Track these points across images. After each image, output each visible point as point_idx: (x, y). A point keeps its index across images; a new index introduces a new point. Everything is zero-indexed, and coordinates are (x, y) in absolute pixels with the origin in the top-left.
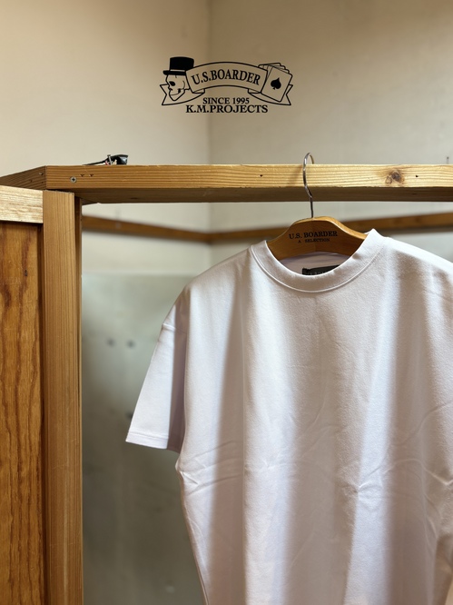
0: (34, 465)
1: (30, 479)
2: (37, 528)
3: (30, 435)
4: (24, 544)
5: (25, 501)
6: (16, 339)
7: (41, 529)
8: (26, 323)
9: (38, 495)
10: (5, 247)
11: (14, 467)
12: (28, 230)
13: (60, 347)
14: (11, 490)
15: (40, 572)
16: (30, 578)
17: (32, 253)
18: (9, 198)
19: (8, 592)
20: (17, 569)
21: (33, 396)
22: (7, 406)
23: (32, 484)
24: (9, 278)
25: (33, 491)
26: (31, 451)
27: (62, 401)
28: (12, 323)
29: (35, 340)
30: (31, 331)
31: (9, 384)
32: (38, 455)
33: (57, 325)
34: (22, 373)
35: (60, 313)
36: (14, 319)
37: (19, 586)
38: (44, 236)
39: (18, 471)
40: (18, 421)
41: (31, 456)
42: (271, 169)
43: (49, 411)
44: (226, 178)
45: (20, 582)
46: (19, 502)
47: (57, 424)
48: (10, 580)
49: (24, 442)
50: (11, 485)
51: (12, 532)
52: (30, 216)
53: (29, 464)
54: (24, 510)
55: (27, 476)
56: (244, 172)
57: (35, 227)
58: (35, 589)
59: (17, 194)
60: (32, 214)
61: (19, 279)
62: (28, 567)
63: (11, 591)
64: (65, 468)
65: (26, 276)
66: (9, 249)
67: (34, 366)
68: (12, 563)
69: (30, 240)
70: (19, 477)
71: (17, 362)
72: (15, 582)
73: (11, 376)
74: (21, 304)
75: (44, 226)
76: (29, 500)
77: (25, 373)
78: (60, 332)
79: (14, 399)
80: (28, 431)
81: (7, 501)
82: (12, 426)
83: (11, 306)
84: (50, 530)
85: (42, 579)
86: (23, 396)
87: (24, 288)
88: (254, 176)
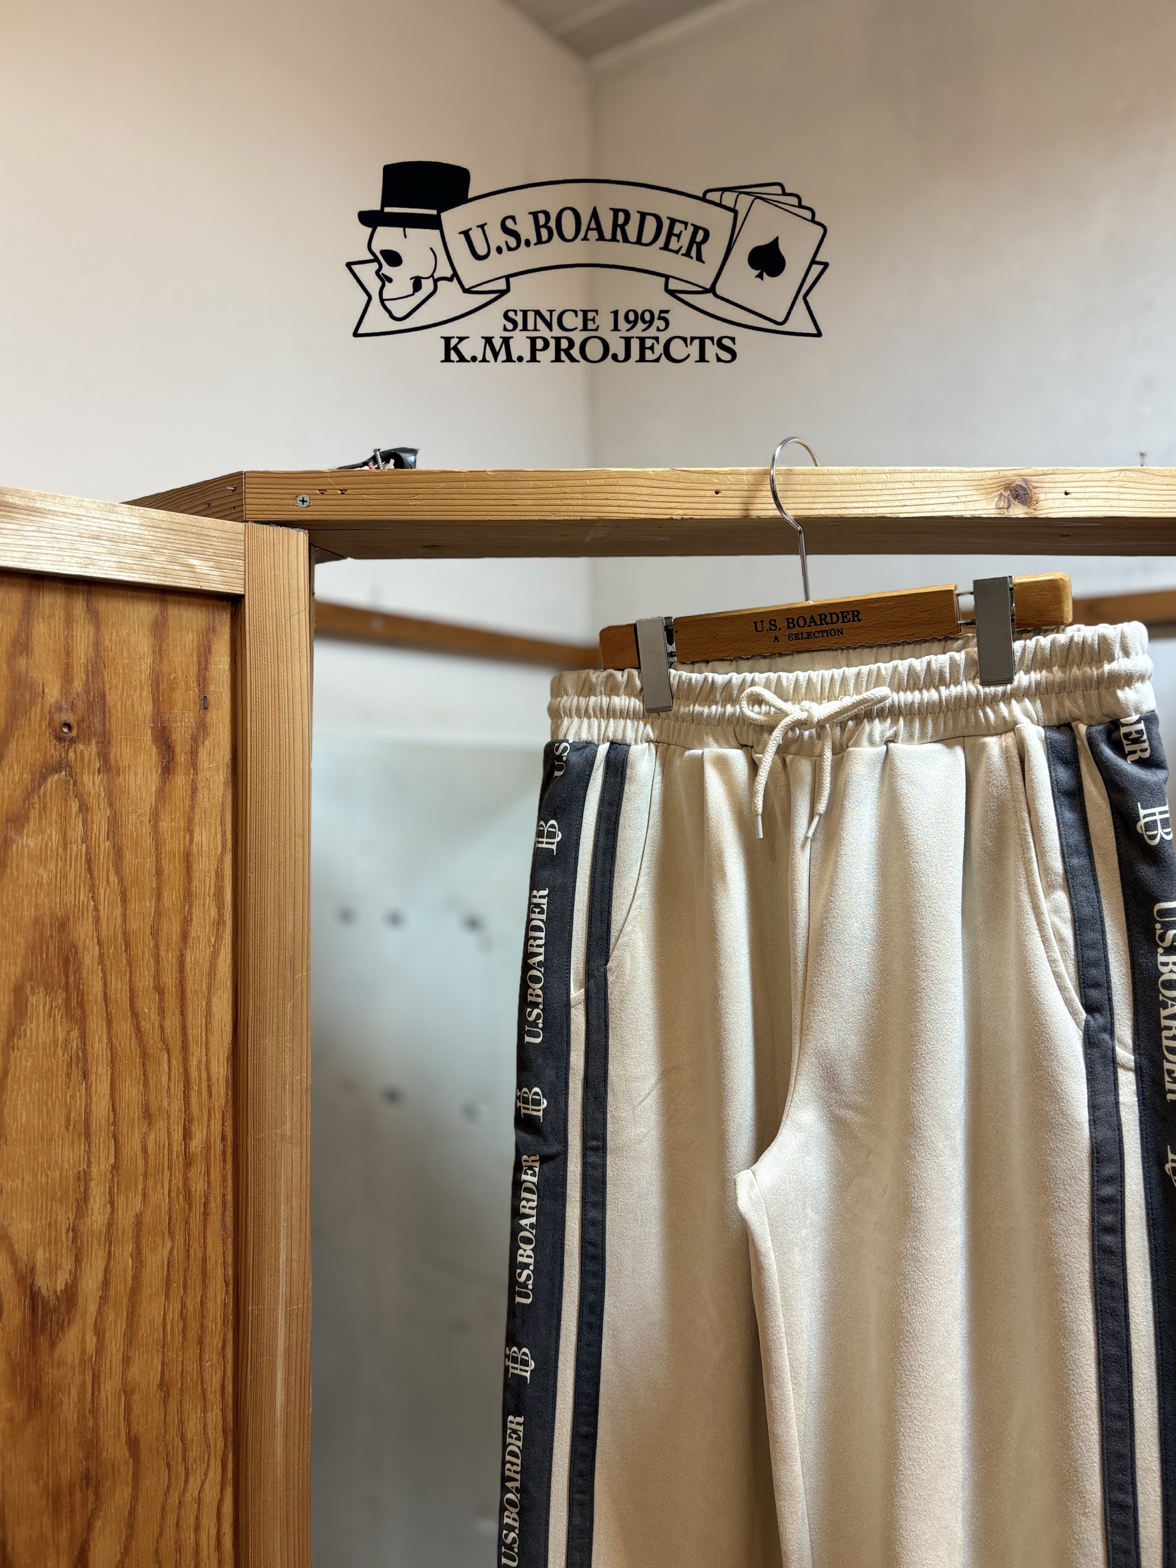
0: (216, 1127)
1: (207, 1158)
2: (220, 1270)
3: (208, 1062)
4: (192, 1305)
5: (198, 1206)
6: (182, 846)
7: (230, 1271)
8: (203, 813)
9: (224, 1196)
10: (164, 646)
11: (176, 1130)
12: (211, 609)
13: (277, 868)
14: (170, 1181)
15: (224, 1371)
16: (202, 1384)
17: (218, 659)
18: (176, 537)
19: (156, 1413)
20: (177, 1361)
21: (215, 974)
22: (164, 993)
23: (212, 1170)
24: (170, 713)
25: (213, 1185)
26: (210, 1095)
27: (278, 987)
28: (175, 812)
29: (222, 851)
30: (213, 830)
31: (168, 946)
32: (225, 1107)
33: (270, 819)
34: (194, 923)
35: (277, 793)
36: (180, 803)
37: (181, 1400)
38: (247, 623)
39: (184, 1139)
40: (184, 1028)
41: (210, 1108)
42: (740, 477)
43: (251, 1009)
44: (638, 498)
45: (182, 1390)
46: (185, 1207)
47: (267, 1038)
48: (161, 1385)
49: (197, 1076)
50: (170, 1168)
51: (168, 1274)
52: (219, 579)
53: (206, 1125)
54: (195, 1227)
55: (202, 1152)
56: (679, 485)
57: (225, 603)
58: (212, 1410)
59: (194, 530)
60: (223, 574)
61: (191, 715)
62: (200, 1358)
63: (162, 1410)
64: (283, 1136)
65: (206, 708)
66: (171, 647)
67: (219, 909)
68: (166, 1346)
69: (214, 631)
70: (185, 1153)
71: (185, 899)
72: (171, 1392)
73: (171, 928)
74: (194, 769)
75: (247, 600)
76: (206, 1205)
77: (200, 924)
78: (277, 834)
79: (176, 979)
80: (204, 1051)
81: (160, 1204)
82: (172, 1037)
83: (174, 774)
84: (251, 1274)
85: (229, 1388)
86: (195, 973)
87: (202, 735)
88: (702, 493)
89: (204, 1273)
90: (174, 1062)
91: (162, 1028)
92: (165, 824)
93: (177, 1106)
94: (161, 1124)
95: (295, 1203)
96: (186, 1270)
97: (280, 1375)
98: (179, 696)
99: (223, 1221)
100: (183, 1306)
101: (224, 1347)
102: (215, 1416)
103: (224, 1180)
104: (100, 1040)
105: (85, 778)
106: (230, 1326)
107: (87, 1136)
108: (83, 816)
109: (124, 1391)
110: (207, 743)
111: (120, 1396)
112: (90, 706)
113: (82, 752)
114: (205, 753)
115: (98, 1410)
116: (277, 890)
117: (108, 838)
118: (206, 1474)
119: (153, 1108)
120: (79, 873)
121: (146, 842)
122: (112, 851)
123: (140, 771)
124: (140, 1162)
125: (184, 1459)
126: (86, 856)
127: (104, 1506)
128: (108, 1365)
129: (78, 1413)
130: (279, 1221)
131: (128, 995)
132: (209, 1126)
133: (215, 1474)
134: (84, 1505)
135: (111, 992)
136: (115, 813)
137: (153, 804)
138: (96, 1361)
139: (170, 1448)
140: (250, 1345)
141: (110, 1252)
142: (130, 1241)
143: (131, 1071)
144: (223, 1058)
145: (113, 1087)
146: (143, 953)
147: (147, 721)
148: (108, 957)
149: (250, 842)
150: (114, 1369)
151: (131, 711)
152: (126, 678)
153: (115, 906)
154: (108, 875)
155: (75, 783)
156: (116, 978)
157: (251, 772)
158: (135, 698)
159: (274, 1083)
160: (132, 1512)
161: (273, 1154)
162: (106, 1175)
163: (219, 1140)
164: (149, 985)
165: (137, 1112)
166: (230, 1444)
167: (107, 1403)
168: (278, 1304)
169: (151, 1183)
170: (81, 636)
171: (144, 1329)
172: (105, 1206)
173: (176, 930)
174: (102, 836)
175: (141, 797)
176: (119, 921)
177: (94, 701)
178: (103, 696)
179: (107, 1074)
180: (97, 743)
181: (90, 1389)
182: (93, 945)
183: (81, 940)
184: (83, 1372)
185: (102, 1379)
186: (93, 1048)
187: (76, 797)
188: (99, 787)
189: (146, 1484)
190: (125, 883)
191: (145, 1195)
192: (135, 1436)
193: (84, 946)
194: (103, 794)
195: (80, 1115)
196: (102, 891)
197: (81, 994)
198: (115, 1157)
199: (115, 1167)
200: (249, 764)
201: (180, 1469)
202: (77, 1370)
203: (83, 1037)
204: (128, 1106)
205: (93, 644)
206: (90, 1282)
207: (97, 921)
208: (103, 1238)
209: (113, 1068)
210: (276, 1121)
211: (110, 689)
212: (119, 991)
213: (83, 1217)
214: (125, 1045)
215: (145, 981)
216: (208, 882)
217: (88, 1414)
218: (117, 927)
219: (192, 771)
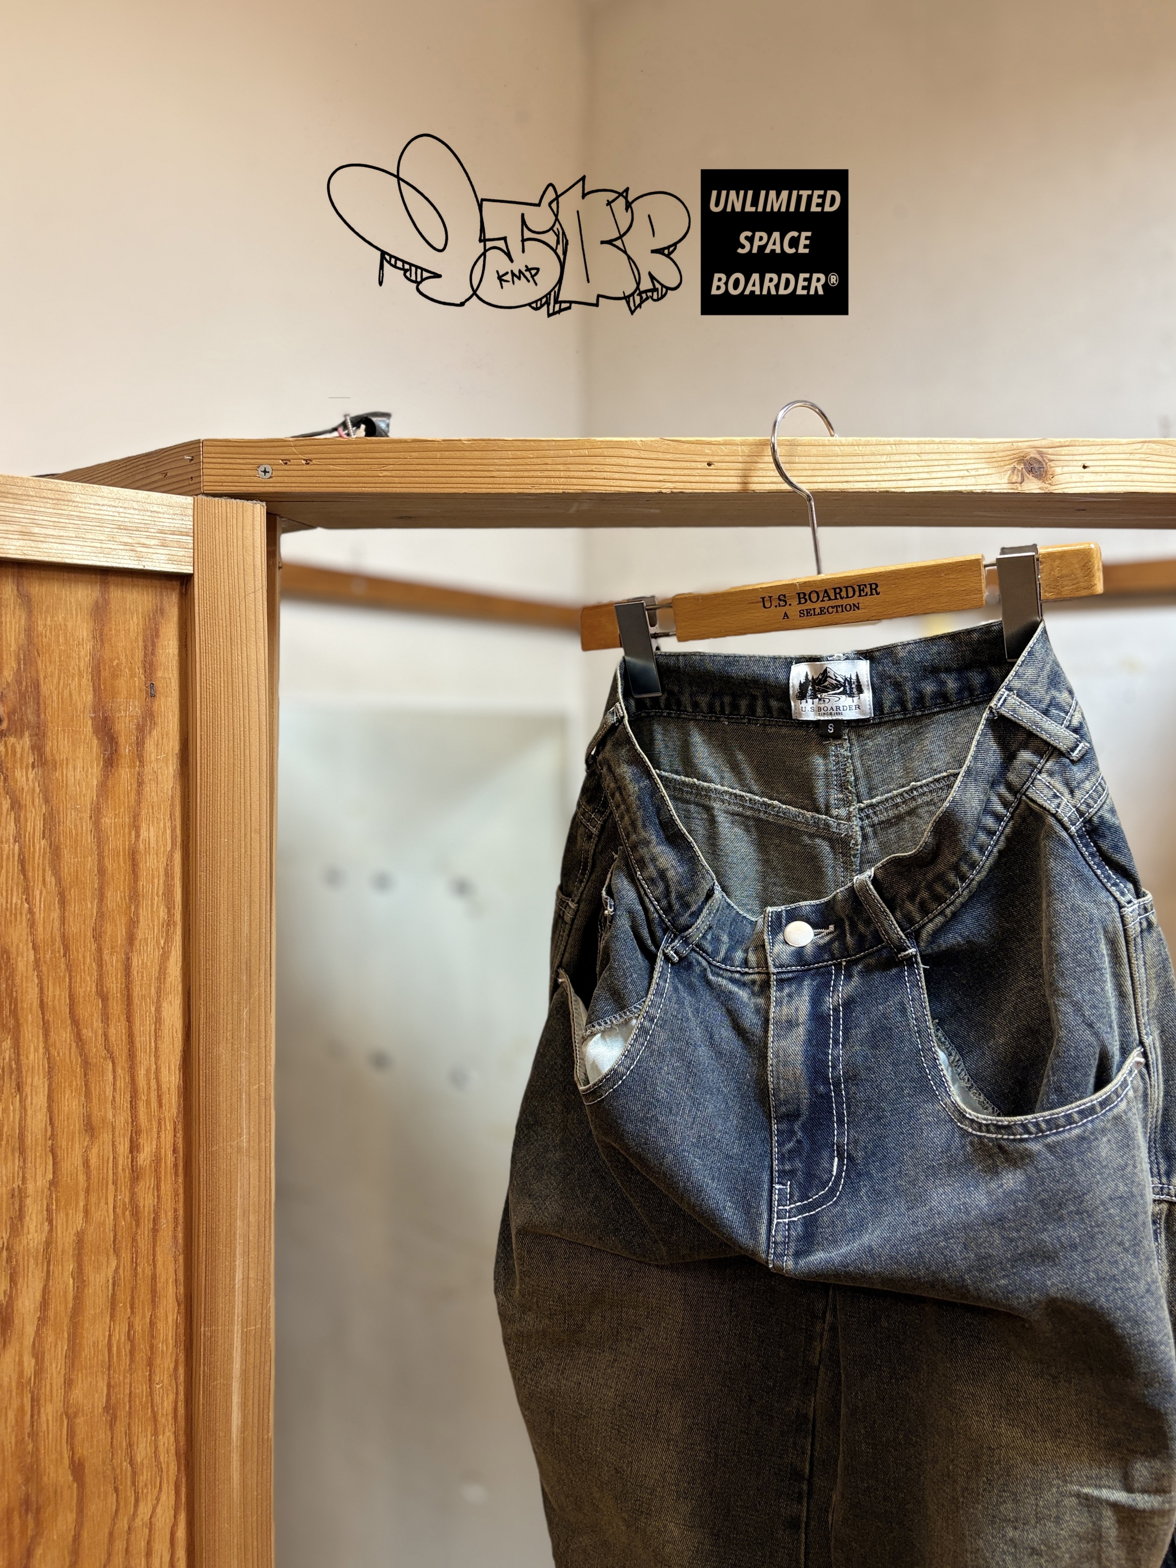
0: (167, 1138)
2: (171, 1289)
3: (157, 1070)
4: (140, 1325)
5: (146, 1222)
6: (127, 843)
7: (182, 1289)
8: (150, 808)
9: (176, 1210)
10: (106, 629)
11: (122, 1143)
12: (159, 589)
13: (231, 866)
14: (115, 1196)
15: (177, 1393)
16: (152, 1406)
17: (166, 643)
18: (116, 514)
19: (102, 1435)
20: (124, 1383)
21: (164, 978)
22: (108, 999)
23: (162, 1184)
24: (113, 702)
25: (164, 1200)
26: (160, 1105)
27: (232, 992)
28: (120, 808)
29: (172, 848)
30: (162, 825)
31: (112, 948)
32: (177, 1117)
33: (222, 814)
34: (142, 923)
35: (231, 785)
36: (124, 797)
37: (129, 1424)
38: (196, 605)
39: (131, 1152)
40: (131, 1036)
41: (160, 1119)
42: (734, 448)
43: (202, 1016)
44: (624, 469)
45: (130, 1413)
46: (131, 1224)
47: (221, 1046)
48: (107, 1408)
49: (145, 1086)
50: (115, 1183)
51: (114, 1294)
52: (163, 557)
53: (155, 1135)
54: (144, 1243)
55: (150, 1166)
56: (669, 456)
57: (175, 583)
58: (164, 1433)
59: (135, 505)
60: (168, 552)
61: (137, 703)
62: (150, 1380)
63: (109, 1433)
64: (239, 1150)
65: (153, 696)
66: (113, 632)
67: (169, 911)
68: (112, 1369)
69: (162, 613)
70: (132, 1166)
71: (130, 899)
72: (118, 1413)
73: (117, 931)
74: (140, 762)
75: (196, 580)
76: (156, 1221)
77: (149, 925)
78: (230, 829)
79: (121, 984)
80: (153, 1059)
81: (105, 1221)
82: (118, 1045)
83: (118, 766)
84: (203, 1294)
85: (181, 1411)
86: (143, 977)
87: (149, 724)
88: (693, 465)
89: (154, 1291)
90: (119, 1071)
91: (106, 1035)
92: (107, 821)
93: (122, 1119)
94: (106, 1137)
95: (253, 1219)
96: (133, 1289)
97: (236, 1399)
98: (122, 684)
99: (175, 1237)
100: (131, 1326)
101: (176, 1369)
102: (167, 1440)
103: (177, 1195)
104: (36, 1050)
105: (18, 774)
106: (182, 1347)
107: (22, 1151)
108: (15, 814)
109: (67, 1415)
110: (154, 732)
111: (62, 1422)
112: (23, 696)
113: (13, 746)
114: (152, 743)
115: (37, 1435)
116: (231, 889)
117: (44, 837)
118: (158, 1499)
119: (95, 1121)
120: (10, 874)
121: (87, 840)
122: (48, 850)
123: (79, 764)
124: (82, 1178)
125: (133, 1483)
126: (19, 855)
127: (46, 1532)
128: (48, 1388)
129: (16, 1437)
130: (235, 1239)
131: (68, 1001)
132: (159, 1137)
133: (168, 1498)
134: (23, 1532)
135: (49, 1000)
136: (52, 809)
137: (95, 798)
138: (35, 1383)
139: (118, 1471)
140: (202, 1368)
141: (48, 1271)
142: (71, 1259)
143: (72, 1081)
144: (175, 1066)
145: (50, 1098)
146: (84, 957)
147: (87, 711)
148: (45, 962)
149: (201, 838)
150: (54, 1391)
151: (69, 701)
152: (62, 665)
153: (52, 908)
154: (44, 876)
155: (5, 779)
156: (54, 984)
157: (201, 763)
158: (73, 687)
159: (229, 1094)
160: (77, 1538)
161: (229, 1168)
162: (43, 1191)
163: (170, 1153)
164: (91, 991)
165: (77, 1126)
166: (183, 1468)
167: (48, 1426)
168: (233, 1325)
169: (93, 1199)
170: (11, 622)
171: (86, 1352)
172: (42, 1224)
173: (121, 932)
174: (37, 834)
175: (81, 792)
176: (57, 924)
177: (27, 692)
178: (37, 686)
179: (44, 1086)
180: (31, 736)
181: (29, 1413)
182: (28, 950)
183: (14, 945)
184: (21, 1394)
185: (42, 1402)
186: (27, 1058)
187: (7, 793)
188: (33, 783)
189: (93, 1508)
190: (63, 883)
191: (86, 1212)
192: (79, 1459)
193: (17, 951)
194: (37, 790)
195: (13, 1129)
196: (37, 893)
197: (14, 1002)
198: (54, 1173)
199: (54, 1183)
200: (198, 755)
201: (129, 1494)
202: (14, 1393)
203: (17, 1046)
204: (68, 1118)
205: (25, 630)
206: (27, 1303)
207: (32, 924)
208: (41, 1258)
209: (50, 1078)
210: (232, 1133)
211: (45, 677)
212: (57, 997)
213: (18, 1235)
214: (64, 1054)
215: (86, 986)
216: (156, 881)
217: (27, 1438)
218: (55, 930)
219: (138, 763)
